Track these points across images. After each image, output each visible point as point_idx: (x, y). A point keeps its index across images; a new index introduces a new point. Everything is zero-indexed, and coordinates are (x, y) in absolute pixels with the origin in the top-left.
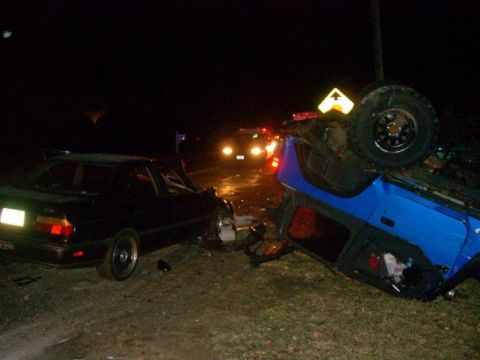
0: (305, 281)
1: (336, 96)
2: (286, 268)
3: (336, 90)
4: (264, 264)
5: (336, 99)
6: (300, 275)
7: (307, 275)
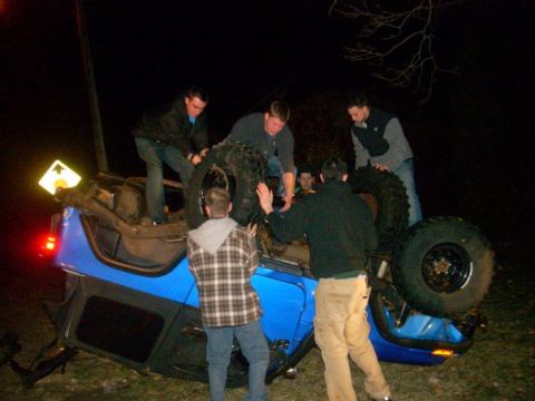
0: (105, 393)
1: (58, 169)
2: (74, 380)
3: (57, 162)
4: (40, 381)
5: (59, 172)
6: (95, 387)
7: (104, 384)
